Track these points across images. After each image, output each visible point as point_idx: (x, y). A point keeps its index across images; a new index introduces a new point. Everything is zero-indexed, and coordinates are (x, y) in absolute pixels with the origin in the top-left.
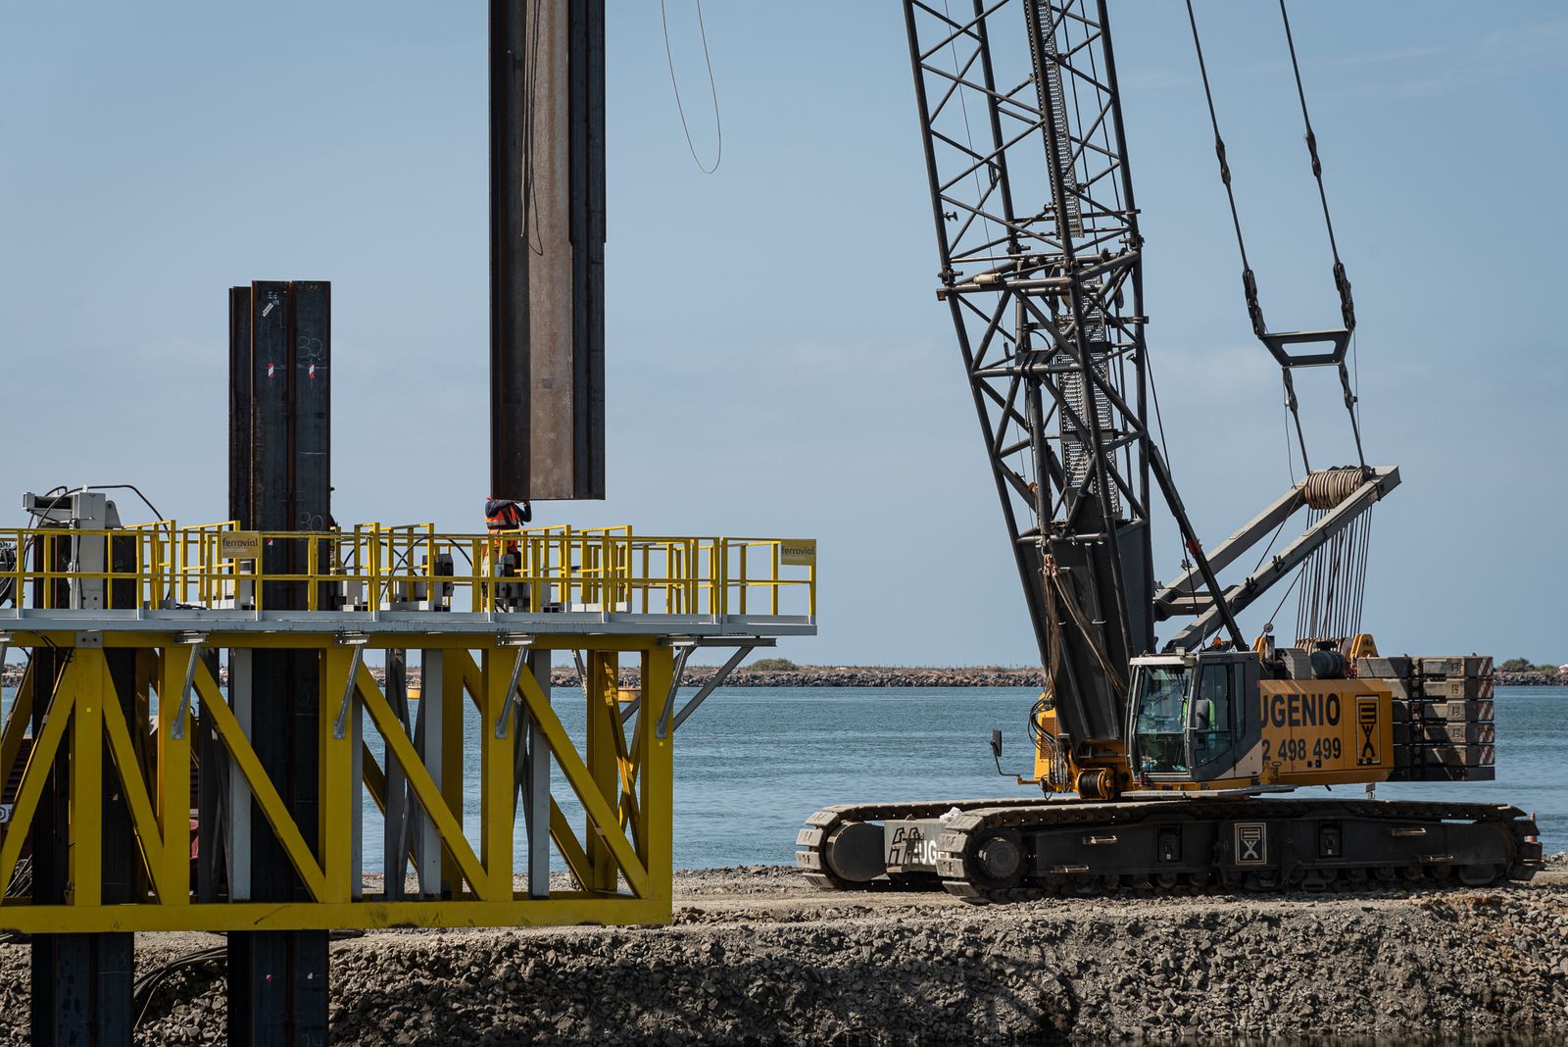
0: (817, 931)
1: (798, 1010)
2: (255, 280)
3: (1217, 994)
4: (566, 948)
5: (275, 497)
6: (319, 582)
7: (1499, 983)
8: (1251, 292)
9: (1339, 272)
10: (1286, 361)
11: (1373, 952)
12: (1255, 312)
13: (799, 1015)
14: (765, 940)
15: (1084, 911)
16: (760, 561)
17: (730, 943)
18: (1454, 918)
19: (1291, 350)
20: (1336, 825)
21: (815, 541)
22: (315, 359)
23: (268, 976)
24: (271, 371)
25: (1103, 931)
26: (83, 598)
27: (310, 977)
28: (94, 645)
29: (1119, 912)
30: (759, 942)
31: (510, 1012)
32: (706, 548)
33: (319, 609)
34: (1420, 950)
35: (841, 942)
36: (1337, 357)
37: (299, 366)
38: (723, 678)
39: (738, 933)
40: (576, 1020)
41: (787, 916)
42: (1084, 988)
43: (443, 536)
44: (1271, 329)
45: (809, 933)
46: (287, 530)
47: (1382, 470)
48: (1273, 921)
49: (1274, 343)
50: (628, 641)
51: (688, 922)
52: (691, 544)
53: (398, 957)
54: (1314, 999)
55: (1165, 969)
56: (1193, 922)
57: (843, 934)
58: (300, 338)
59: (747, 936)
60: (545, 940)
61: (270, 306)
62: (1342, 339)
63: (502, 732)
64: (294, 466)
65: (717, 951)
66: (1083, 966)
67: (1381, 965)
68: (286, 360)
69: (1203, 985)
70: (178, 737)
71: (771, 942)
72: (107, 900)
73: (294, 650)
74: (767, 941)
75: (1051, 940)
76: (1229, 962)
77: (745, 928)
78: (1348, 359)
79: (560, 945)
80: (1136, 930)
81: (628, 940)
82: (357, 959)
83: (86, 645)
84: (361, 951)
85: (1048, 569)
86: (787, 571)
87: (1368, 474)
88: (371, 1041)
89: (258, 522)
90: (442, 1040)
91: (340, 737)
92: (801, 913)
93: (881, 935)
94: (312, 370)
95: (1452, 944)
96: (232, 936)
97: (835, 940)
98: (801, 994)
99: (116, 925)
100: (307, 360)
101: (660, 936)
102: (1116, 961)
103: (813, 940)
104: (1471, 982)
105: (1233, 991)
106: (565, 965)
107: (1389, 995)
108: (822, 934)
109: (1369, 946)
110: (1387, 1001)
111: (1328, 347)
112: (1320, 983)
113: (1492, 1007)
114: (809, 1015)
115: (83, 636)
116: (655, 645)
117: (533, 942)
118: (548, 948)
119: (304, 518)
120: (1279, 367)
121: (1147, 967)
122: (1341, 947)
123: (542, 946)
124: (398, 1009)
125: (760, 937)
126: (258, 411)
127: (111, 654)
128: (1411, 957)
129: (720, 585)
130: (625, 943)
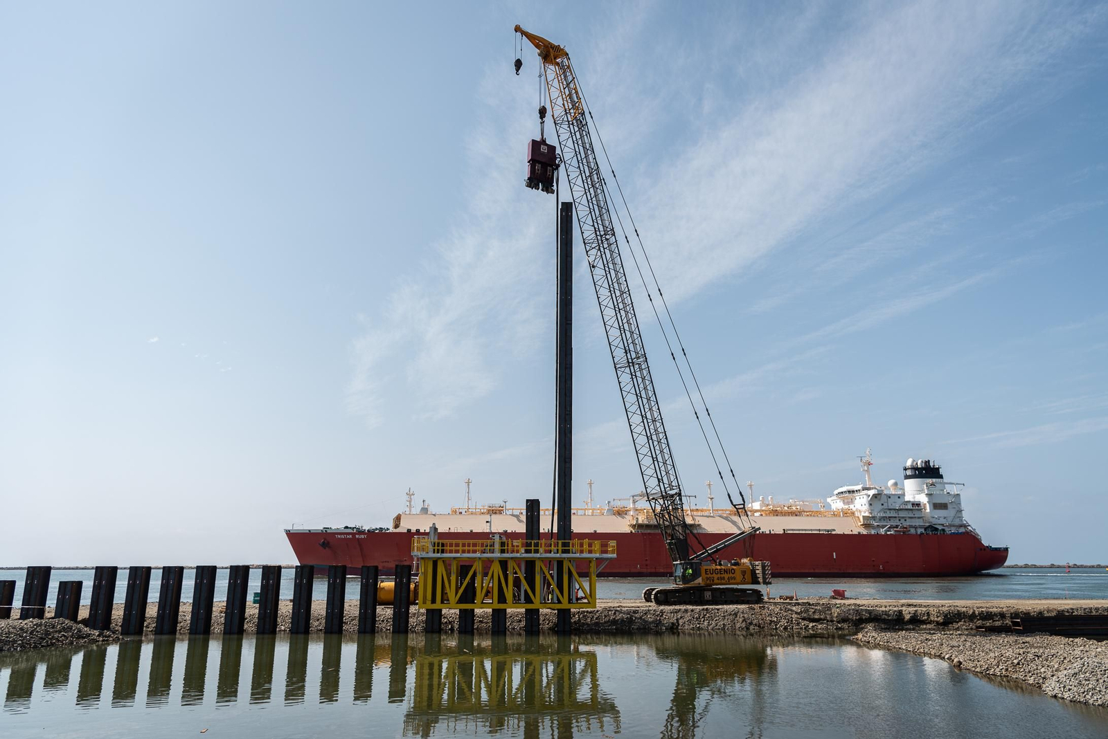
3: (706, 623)
7: (760, 622)
8: (730, 497)
9: (741, 493)
11: (737, 616)
15: (683, 607)
18: (754, 609)
20: (724, 592)
23: (528, 617)
25: (686, 611)
26: (495, 552)
28: (497, 560)
29: (690, 607)
34: (745, 615)
36: (744, 508)
42: (681, 622)
48: (718, 610)
49: (735, 506)
54: (724, 624)
55: (697, 618)
56: (703, 609)
62: (744, 505)
66: (681, 617)
67: (738, 618)
69: (704, 621)
70: (511, 575)
72: (499, 603)
75: (676, 612)
76: (709, 617)
79: (587, 612)
80: (692, 611)
83: (495, 560)
95: (752, 614)
96: (526, 610)
102: (688, 616)
104: (755, 622)
105: (709, 622)
107: (739, 624)
109: (736, 614)
110: (738, 625)
112: (726, 621)
113: (759, 626)
115: (495, 558)
121: (693, 618)
122: (730, 614)
123: (584, 612)
127: (500, 561)
128: (743, 617)
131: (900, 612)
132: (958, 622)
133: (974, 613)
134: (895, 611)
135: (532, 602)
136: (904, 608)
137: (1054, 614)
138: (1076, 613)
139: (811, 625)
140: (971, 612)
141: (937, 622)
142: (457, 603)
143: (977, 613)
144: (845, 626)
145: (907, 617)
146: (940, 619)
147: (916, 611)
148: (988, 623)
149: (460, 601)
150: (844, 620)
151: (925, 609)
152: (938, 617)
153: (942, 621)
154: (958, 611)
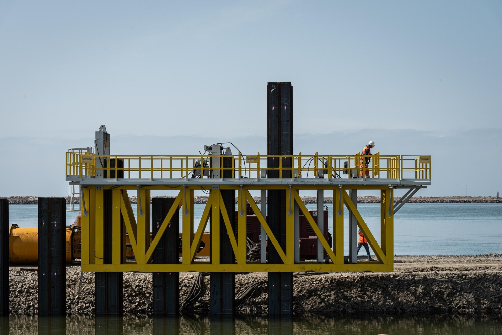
0: (458, 274)
1: (447, 298)
2: (268, 82)
4: (378, 278)
5: (274, 145)
6: (282, 170)
13: (448, 300)
14: (442, 277)
17: (430, 277)
21: (430, 156)
22: (286, 105)
23: (273, 286)
24: (273, 108)
26: (214, 175)
27: (286, 286)
28: (217, 189)
30: (439, 277)
31: (357, 297)
33: (282, 178)
35: (466, 277)
37: (282, 107)
39: (433, 274)
40: (378, 300)
41: (463, 269)
43: (320, 156)
45: (456, 275)
46: (278, 155)
51: (430, 271)
53: (327, 280)
57: (467, 275)
58: (282, 99)
59: (436, 276)
60: (373, 276)
61: (273, 89)
63: (339, 214)
64: (280, 136)
68: (277, 105)
70: (242, 215)
71: (444, 277)
72: (222, 262)
73: (280, 190)
77: (436, 273)
81: (399, 276)
82: (316, 280)
83: (215, 189)
84: (318, 278)
88: (315, 305)
89: (269, 153)
90: (335, 305)
91: (290, 215)
92: (468, 268)
93: (478, 276)
94: (285, 108)
96: (269, 274)
97: (464, 277)
98: (449, 293)
99: (224, 270)
100: (284, 105)
101: (409, 275)
103: (457, 277)
106: (377, 283)
108: (460, 275)
114: (451, 300)
115: (214, 186)
117: (369, 276)
118: (373, 278)
119: (283, 151)
124: (324, 296)
125: (440, 276)
126: (269, 120)
130: (398, 277)
135: (280, 262)
142: (149, 262)
149: (156, 259)
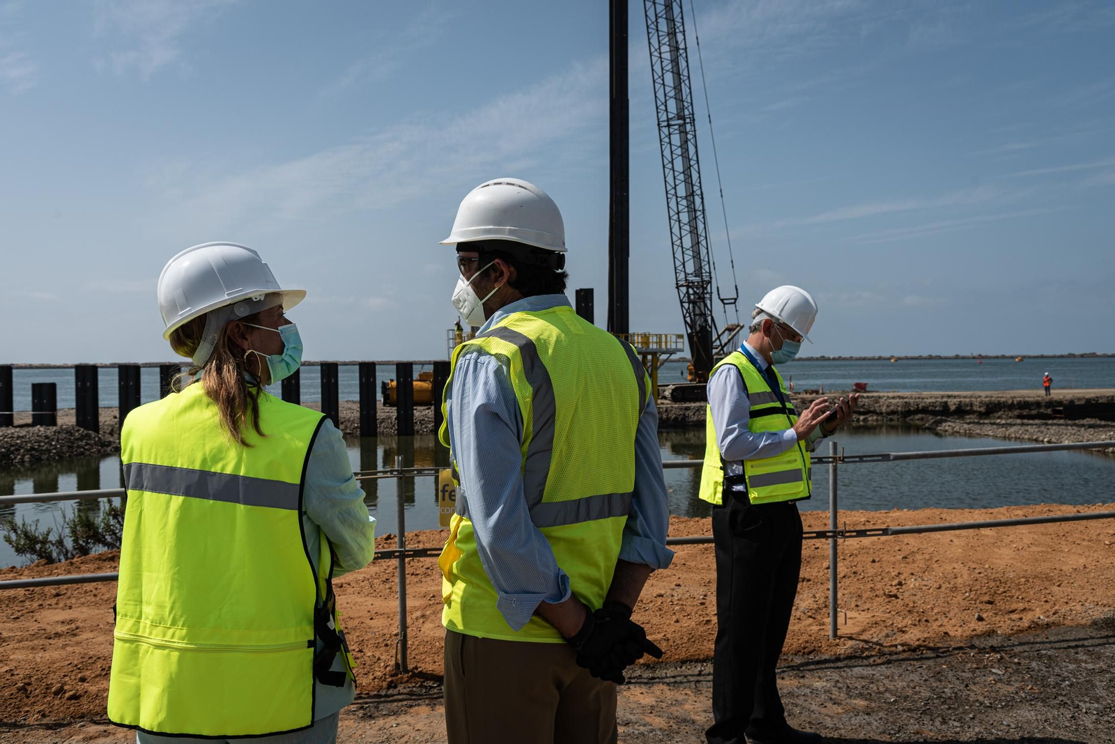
10: (724, 304)
12: (719, 294)
16: (674, 338)
19: (725, 301)
32: (669, 336)
36: (735, 303)
38: (666, 360)
44: (722, 297)
47: (741, 325)
49: (722, 300)
50: (649, 353)
52: (661, 335)
62: (736, 299)
65: (666, 411)
74: (676, 408)
78: (737, 303)
85: (695, 339)
86: (678, 340)
87: (738, 326)
111: (733, 301)
116: (654, 354)
120: (723, 305)
129: (666, 342)
131: (946, 403)
132: (997, 412)
133: (1013, 402)
134: (942, 402)
136: (949, 400)
137: (1082, 402)
138: (1100, 401)
139: (862, 418)
140: (1010, 402)
141: (980, 412)
143: (1015, 402)
144: (895, 417)
145: (953, 408)
146: (982, 409)
147: (960, 402)
148: (1025, 412)
150: (893, 413)
151: (968, 400)
152: (980, 407)
153: (984, 411)
154: (999, 401)
